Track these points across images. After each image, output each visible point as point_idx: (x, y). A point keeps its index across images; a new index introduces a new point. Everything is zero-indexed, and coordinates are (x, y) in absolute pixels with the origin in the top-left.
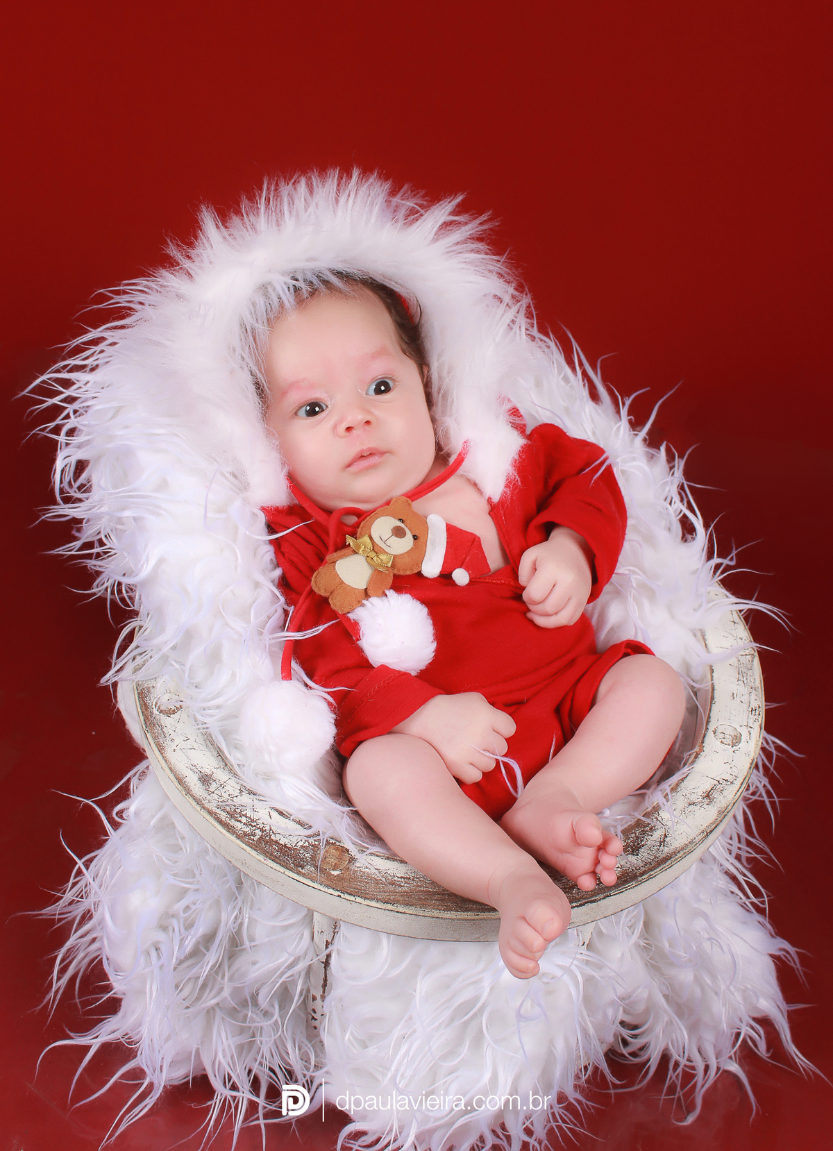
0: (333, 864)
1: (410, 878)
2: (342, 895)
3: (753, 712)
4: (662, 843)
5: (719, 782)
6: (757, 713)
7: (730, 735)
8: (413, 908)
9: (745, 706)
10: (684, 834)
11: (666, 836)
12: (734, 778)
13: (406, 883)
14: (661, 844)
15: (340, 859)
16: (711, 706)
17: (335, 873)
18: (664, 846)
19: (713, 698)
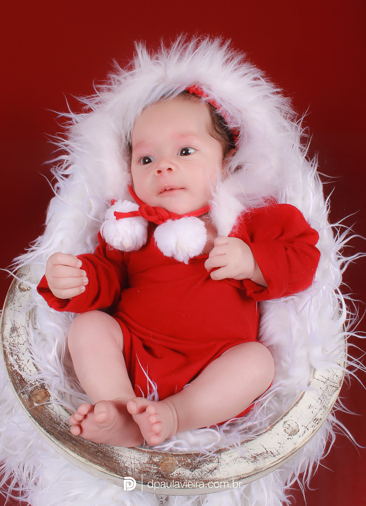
0: (38, 400)
1: (68, 425)
2: (31, 417)
3: (315, 421)
4: (211, 471)
5: (267, 452)
6: (317, 423)
7: (292, 428)
8: (58, 442)
9: (313, 415)
10: (226, 473)
11: (215, 469)
12: (278, 453)
13: (65, 427)
14: (209, 472)
15: (43, 399)
16: (293, 407)
17: (36, 404)
18: (211, 474)
19: (297, 403)
